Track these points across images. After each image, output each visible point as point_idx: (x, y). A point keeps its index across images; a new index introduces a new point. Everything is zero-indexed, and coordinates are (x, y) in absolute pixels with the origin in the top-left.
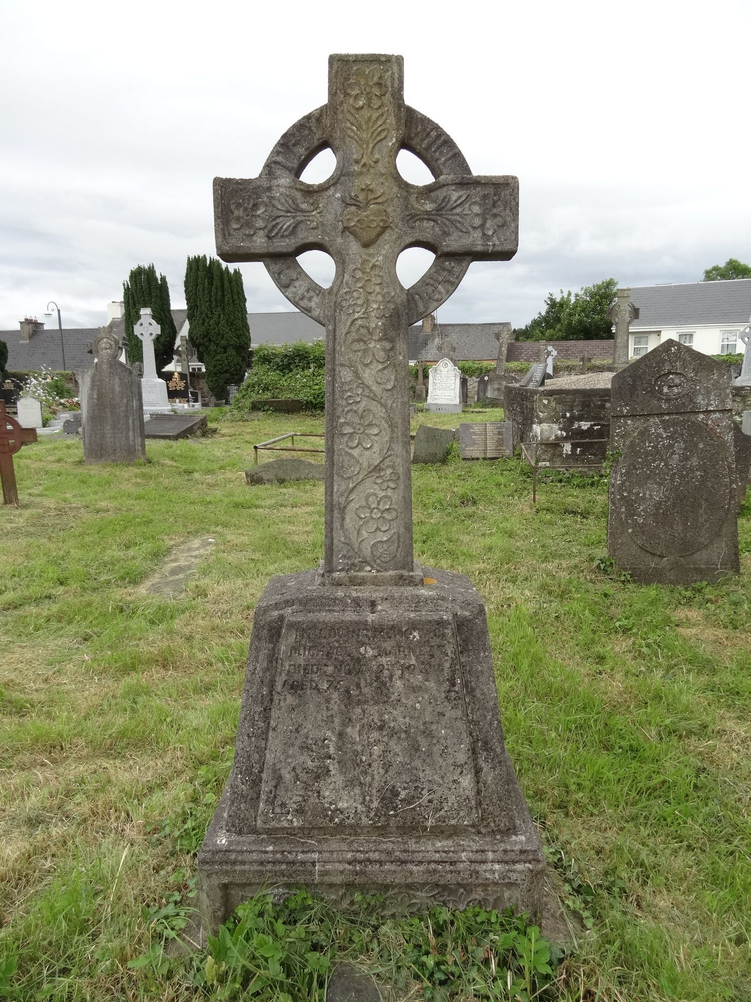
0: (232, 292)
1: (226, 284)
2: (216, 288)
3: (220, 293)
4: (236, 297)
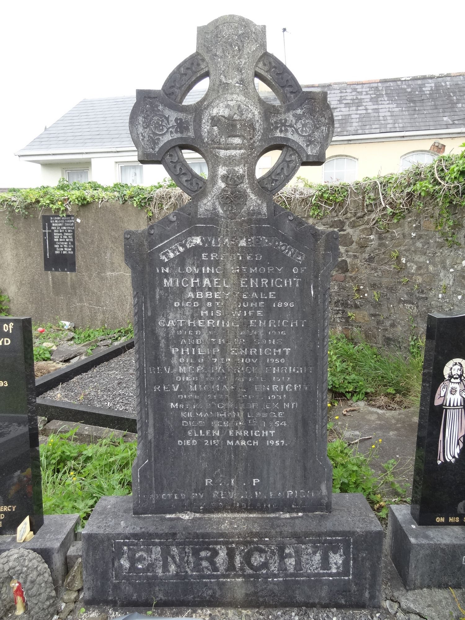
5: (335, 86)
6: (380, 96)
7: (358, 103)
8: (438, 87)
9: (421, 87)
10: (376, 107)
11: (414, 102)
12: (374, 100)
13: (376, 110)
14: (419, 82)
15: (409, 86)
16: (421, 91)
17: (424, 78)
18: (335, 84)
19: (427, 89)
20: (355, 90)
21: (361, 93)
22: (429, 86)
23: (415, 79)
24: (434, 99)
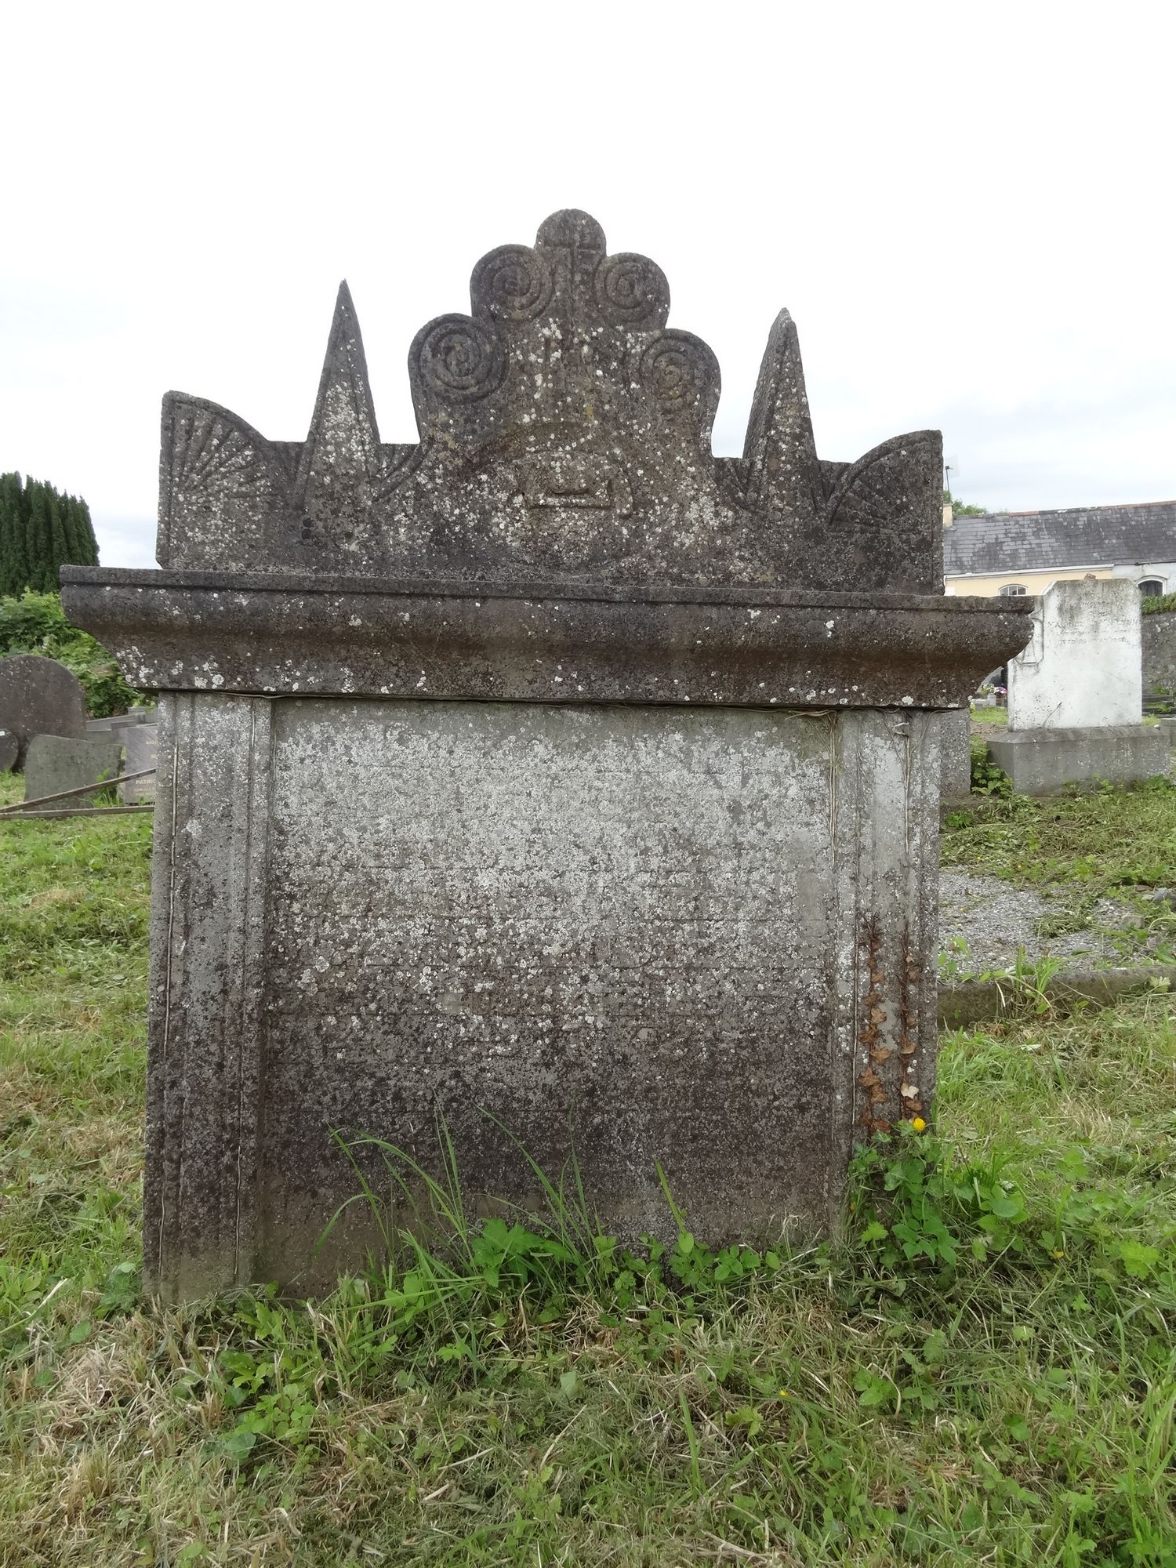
0: (67, 535)
1: (56, 521)
2: (36, 528)
3: (42, 536)
4: (74, 543)
5: (999, 518)
6: (1040, 529)
7: (1022, 537)
8: (1090, 520)
9: (1076, 519)
10: (1038, 541)
11: (1069, 536)
12: (1036, 534)
13: (1039, 545)
14: (1074, 515)
15: (1065, 519)
16: (1076, 525)
17: (1078, 511)
18: (999, 515)
19: (1080, 523)
20: (1017, 522)
21: (1022, 526)
22: (1083, 519)
23: (1070, 512)
24: (1086, 534)
